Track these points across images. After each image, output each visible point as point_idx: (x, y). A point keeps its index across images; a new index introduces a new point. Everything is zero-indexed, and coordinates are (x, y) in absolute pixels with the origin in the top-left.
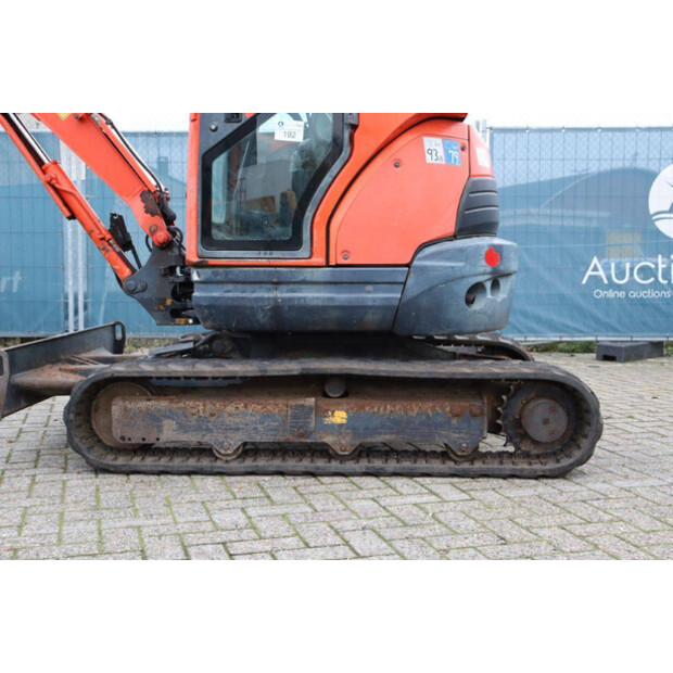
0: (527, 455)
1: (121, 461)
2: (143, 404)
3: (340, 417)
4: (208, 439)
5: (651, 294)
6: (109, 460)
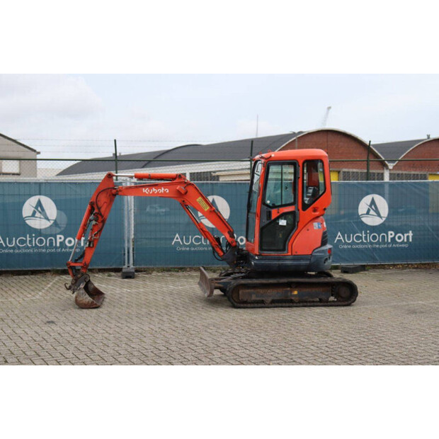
0: (340, 301)
1: (242, 305)
2: (247, 291)
3: (296, 293)
4: (264, 299)
5: (361, 246)
6: (239, 305)
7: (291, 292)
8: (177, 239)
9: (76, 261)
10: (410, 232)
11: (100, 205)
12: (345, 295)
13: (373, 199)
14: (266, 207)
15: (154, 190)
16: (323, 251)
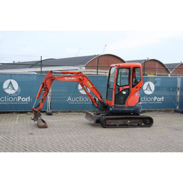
0: (146, 125)
2: (109, 121)
4: (116, 124)
7: (127, 121)
8: (69, 99)
9: (36, 108)
10: (163, 97)
11: (47, 84)
12: (148, 122)
13: (149, 84)
14: (117, 86)
15: (70, 78)
16: (140, 105)
